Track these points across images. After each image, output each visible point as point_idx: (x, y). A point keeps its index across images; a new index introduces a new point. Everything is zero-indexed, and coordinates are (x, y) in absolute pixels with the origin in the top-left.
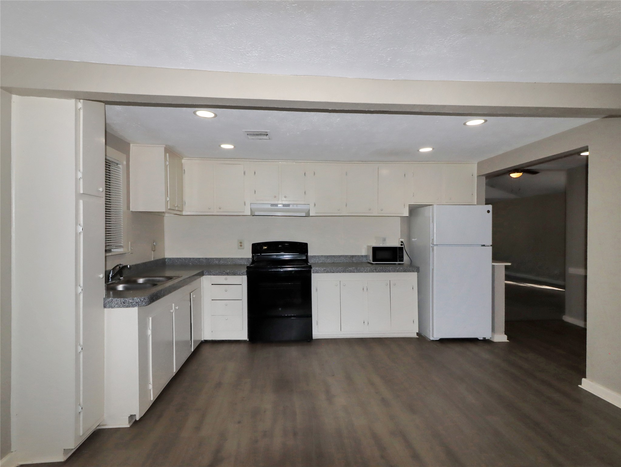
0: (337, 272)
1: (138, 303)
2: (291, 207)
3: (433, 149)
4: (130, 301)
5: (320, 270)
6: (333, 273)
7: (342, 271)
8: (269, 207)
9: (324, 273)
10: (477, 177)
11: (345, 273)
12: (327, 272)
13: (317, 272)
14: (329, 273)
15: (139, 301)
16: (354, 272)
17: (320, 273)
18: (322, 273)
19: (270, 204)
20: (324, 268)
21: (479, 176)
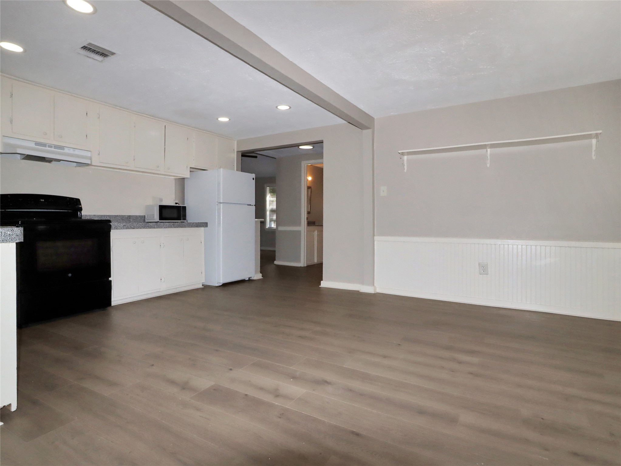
0: (138, 228)
1: (18, 237)
2: (66, 151)
3: (230, 120)
4: (8, 233)
5: (119, 226)
6: (133, 228)
7: (142, 227)
8: (33, 145)
9: (123, 229)
10: (237, 153)
11: (146, 229)
12: (127, 228)
13: (116, 228)
14: (129, 229)
15: (20, 233)
16: (154, 228)
17: (119, 229)
18: (122, 229)
19: (35, 142)
20: (124, 224)
21: (238, 152)
